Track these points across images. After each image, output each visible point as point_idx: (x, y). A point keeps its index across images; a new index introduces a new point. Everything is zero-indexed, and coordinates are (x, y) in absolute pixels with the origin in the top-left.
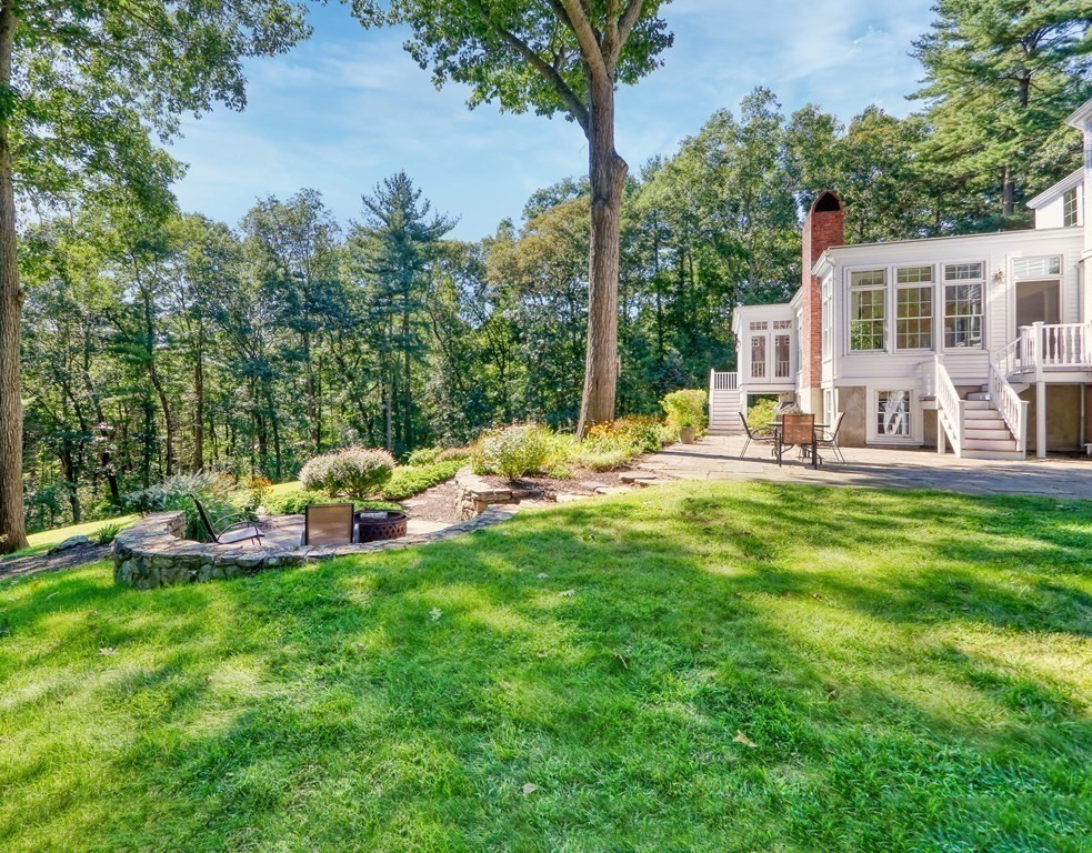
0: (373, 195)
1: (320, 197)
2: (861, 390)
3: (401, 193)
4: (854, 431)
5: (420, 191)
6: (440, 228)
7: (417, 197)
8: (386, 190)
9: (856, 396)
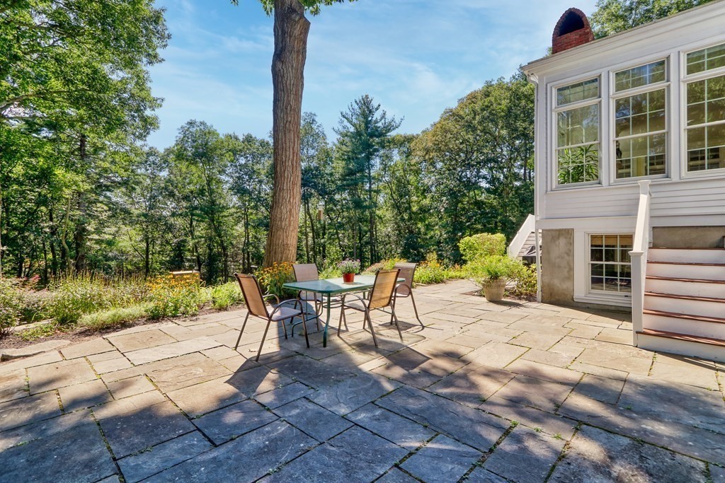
0: (348, 111)
1: (315, 117)
2: (568, 234)
3: (366, 108)
4: (559, 285)
5: (379, 106)
6: (389, 128)
7: (377, 109)
8: (356, 107)
9: (562, 242)
